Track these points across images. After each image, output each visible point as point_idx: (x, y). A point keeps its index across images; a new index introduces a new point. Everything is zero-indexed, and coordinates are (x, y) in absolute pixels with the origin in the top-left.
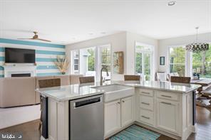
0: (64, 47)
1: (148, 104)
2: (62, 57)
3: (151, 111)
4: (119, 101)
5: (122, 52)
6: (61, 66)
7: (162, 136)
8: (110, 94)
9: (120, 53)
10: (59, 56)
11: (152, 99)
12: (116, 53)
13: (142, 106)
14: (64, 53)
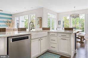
0: (11, 15)
1: (55, 40)
2: (10, 20)
3: (56, 44)
4: (39, 39)
5: (41, 17)
6: (9, 25)
7: (62, 56)
8: (35, 34)
9: (40, 18)
10: (8, 20)
11: (56, 37)
12: (38, 18)
13: (52, 41)
14: (11, 19)
